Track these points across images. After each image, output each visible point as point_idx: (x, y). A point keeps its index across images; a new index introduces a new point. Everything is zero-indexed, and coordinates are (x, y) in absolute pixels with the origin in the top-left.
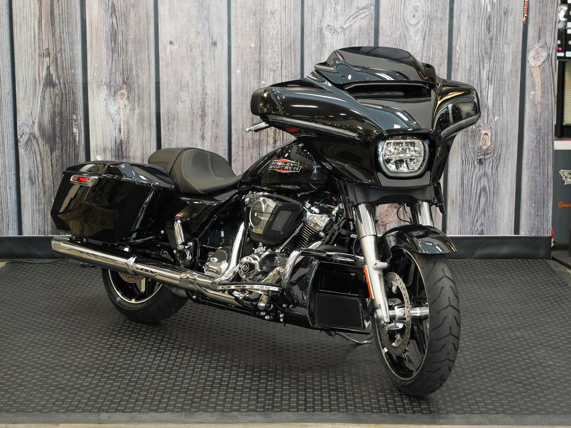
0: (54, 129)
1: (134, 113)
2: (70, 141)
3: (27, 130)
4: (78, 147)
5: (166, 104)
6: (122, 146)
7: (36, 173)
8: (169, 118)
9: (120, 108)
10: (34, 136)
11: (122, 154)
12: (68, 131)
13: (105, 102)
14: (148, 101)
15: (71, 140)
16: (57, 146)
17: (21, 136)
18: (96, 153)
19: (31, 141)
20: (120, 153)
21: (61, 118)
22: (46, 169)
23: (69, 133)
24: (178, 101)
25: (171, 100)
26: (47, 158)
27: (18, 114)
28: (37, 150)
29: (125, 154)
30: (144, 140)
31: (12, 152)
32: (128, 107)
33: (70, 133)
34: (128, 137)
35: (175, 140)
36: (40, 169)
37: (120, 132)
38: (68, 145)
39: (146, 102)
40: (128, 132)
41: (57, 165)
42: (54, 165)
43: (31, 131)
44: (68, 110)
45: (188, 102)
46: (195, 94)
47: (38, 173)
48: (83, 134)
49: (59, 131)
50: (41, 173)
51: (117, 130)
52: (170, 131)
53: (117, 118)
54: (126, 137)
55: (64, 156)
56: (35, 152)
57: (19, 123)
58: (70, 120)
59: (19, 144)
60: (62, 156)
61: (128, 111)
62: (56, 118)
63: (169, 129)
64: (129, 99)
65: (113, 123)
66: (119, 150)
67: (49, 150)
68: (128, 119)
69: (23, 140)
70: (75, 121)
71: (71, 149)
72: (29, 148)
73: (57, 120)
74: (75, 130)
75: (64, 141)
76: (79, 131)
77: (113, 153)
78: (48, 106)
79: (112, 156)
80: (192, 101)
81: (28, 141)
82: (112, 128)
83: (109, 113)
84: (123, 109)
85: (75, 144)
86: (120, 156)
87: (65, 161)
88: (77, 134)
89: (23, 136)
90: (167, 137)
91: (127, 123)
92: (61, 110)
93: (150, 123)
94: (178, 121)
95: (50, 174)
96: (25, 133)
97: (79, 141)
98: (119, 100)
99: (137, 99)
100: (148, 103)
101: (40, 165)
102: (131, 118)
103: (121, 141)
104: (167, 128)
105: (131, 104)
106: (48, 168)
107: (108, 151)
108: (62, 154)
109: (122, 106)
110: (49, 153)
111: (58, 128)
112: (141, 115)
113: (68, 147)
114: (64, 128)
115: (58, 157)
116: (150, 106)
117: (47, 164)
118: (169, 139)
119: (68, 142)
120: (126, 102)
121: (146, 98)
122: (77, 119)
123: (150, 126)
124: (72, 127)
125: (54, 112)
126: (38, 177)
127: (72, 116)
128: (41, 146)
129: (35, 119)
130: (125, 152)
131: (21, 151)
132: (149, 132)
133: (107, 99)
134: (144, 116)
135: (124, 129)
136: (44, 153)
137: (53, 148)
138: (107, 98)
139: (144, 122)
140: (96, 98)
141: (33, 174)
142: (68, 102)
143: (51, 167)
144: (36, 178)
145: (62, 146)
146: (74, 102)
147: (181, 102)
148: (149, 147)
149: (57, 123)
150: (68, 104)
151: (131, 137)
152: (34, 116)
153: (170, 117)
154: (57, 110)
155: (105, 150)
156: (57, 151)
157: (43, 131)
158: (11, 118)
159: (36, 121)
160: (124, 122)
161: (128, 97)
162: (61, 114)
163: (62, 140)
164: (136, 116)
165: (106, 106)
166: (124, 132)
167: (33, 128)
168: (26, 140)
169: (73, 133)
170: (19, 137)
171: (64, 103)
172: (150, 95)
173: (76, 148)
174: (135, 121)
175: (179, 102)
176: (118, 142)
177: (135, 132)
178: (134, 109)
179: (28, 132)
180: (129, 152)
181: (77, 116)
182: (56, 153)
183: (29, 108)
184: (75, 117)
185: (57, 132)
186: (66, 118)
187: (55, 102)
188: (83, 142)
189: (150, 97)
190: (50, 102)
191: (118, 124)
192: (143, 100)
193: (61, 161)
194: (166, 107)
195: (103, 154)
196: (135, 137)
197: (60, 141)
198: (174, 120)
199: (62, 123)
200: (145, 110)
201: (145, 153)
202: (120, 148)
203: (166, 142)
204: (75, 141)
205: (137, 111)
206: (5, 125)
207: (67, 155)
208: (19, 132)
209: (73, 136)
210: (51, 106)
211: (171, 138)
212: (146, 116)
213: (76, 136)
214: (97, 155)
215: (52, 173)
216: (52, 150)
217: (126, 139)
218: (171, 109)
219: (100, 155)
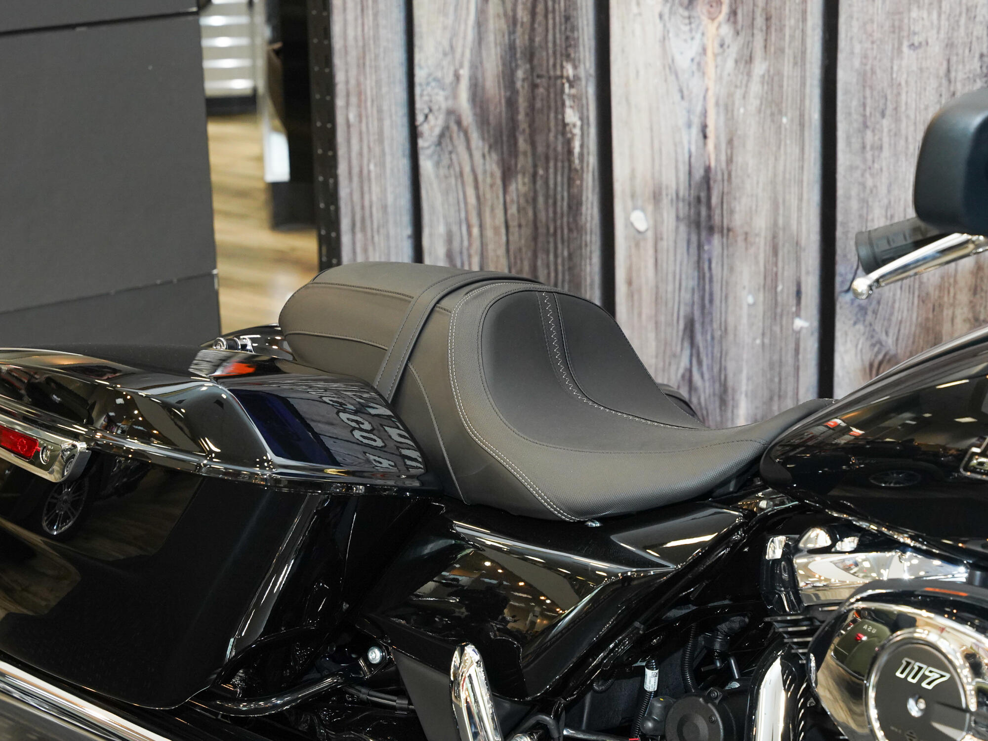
0: (511, 103)
1: (749, 74)
2: (555, 150)
3: (441, 99)
4: (580, 173)
5: (857, 49)
6: (709, 189)
7: (466, 243)
8: (864, 105)
9: (704, 50)
10: (459, 123)
11: (710, 217)
12: (552, 115)
13: (660, 26)
14: (798, 33)
15: (559, 148)
16: (521, 161)
17: (426, 117)
18: (629, 204)
19: (451, 138)
20: (704, 212)
21: (532, 69)
22: (489, 233)
23: (552, 124)
24: (900, 44)
25: (877, 35)
26: (494, 197)
27: (417, 42)
28: (467, 169)
29: (717, 219)
30: (780, 178)
31: (403, 164)
32: (733, 51)
33: (556, 125)
34: (730, 161)
35: (883, 190)
36: (476, 231)
37: (705, 137)
38: (552, 164)
39: (792, 37)
40: (730, 142)
41: (520, 226)
42: (513, 224)
43: (450, 103)
44: (550, 45)
45: (936, 49)
46: (963, 20)
47: (470, 244)
48: (593, 131)
49: (527, 115)
50: (476, 244)
51: (695, 131)
52: (869, 155)
53: (695, 85)
54: (723, 158)
55: (541, 200)
56: (461, 174)
57: (420, 75)
58: (557, 78)
59: (421, 143)
60: (535, 200)
61: (730, 64)
62: (517, 66)
63: (864, 147)
64: (735, 22)
65: (685, 104)
66: (699, 200)
67: (498, 174)
68: (730, 95)
69: (431, 129)
70: (571, 86)
71: (559, 179)
72: (445, 161)
73: (520, 74)
74: (571, 116)
75: (540, 149)
76: (581, 119)
77: (683, 210)
78: (495, 25)
79: (678, 218)
80: (950, 45)
81: (442, 136)
82: (681, 121)
83: (671, 68)
84: (715, 55)
85: (570, 161)
86: (703, 223)
87: (542, 216)
88: (577, 131)
89: (431, 117)
90: (857, 174)
91: (728, 109)
92: (532, 40)
93: (802, 116)
94: (897, 120)
95: (502, 251)
96: (435, 108)
97: (581, 155)
98: (705, 19)
99: (760, 21)
100: (797, 43)
101: (474, 220)
102: (739, 93)
103: (708, 170)
104: (856, 144)
105: (741, 39)
106: (496, 230)
107: (665, 201)
108: (535, 192)
109: (712, 47)
110: (499, 182)
111: (522, 104)
112: (773, 81)
113: (551, 171)
114: (538, 105)
115: (522, 201)
116: (804, 53)
117: (495, 219)
118: (863, 185)
119: (551, 154)
120: (726, 30)
121: (790, 22)
122: (577, 78)
123: (802, 125)
124: (563, 104)
125: (512, 47)
126: (470, 256)
127: (562, 67)
128: (477, 155)
129: (461, 66)
130: (717, 212)
131: (426, 165)
132: (797, 150)
133: (666, 17)
134: (781, 86)
135: (717, 129)
136: (484, 181)
137: (509, 169)
138: (666, 11)
139: (780, 112)
140: (635, 9)
141: (456, 245)
142: (550, 16)
143: (503, 231)
144: (465, 258)
145: (535, 166)
146: (567, 18)
147: (912, 46)
148: (794, 203)
149: (519, 84)
150: (551, 22)
151: (739, 159)
152: (458, 55)
153: (869, 101)
154: (520, 41)
155: (656, 197)
156: (520, 177)
157: (481, 108)
158: (399, 55)
159: (465, 73)
160: (717, 104)
161: (734, 13)
162: (531, 55)
163: (533, 144)
164: (755, 88)
165: (664, 39)
166: (717, 137)
167: (455, 96)
168: (437, 131)
169: (565, 125)
170: (420, 118)
171: (540, 18)
172: (804, 12)
173: (572, 176)
174: (754, 103)
175: (905, 49)
176: (699, 173)
177: (750, 144)
178: (750, 60)
179: (444, 106)
180: (732, 212)
181: (575, 67)
182: (520, 185)
183: (445, 28)
184: (569, 70)
185: (521, 117)
186: (544, 73)
187: (514, 10)
188: (592, 160)
189: (804, 20)
190: (501, 11)
191: (699, 109)
192: (781, 29)
193: (530, 213)
194: (857, 63)
195: (650, 208)
196: (751, 162)
197: (528, 149)
198: (883, 115)
199: (534, 86)
200: (787, 68)
201: (781, 221)
202: (703, 195)
203: (854, 192)
204: (570, 152)
205: (760, 68)
206: (384, 76)
207: (547, 197)
208: (419, 104)
209: (564, 133)
210: (503, 24)
211: (870, 183)
212: (789, 86)
213: (573, 135)
214: (635, 208)
215: (508, 251)
216: (507, 175)
217: (724, 165)
218: (873, 72)
219: (643, 210)
